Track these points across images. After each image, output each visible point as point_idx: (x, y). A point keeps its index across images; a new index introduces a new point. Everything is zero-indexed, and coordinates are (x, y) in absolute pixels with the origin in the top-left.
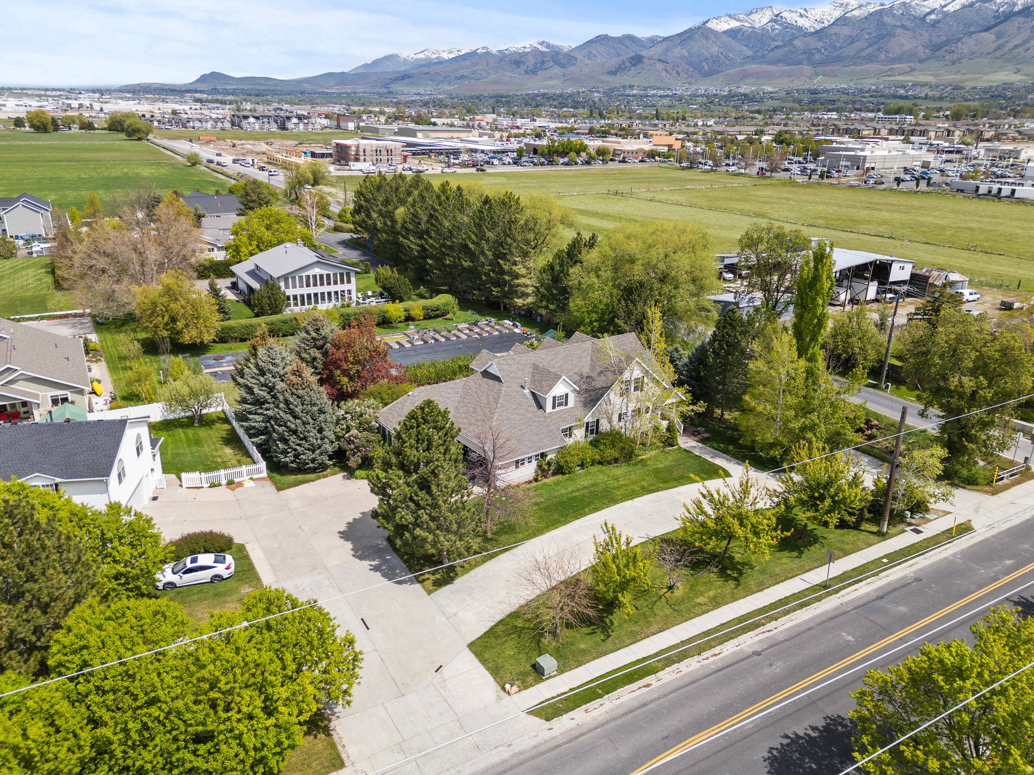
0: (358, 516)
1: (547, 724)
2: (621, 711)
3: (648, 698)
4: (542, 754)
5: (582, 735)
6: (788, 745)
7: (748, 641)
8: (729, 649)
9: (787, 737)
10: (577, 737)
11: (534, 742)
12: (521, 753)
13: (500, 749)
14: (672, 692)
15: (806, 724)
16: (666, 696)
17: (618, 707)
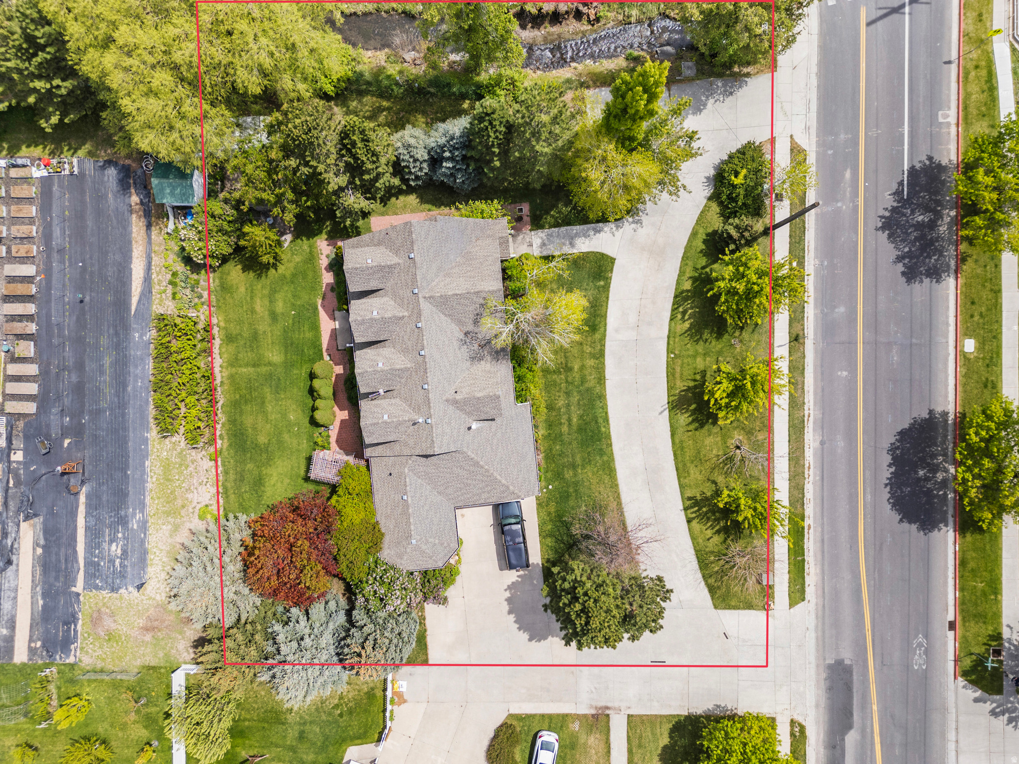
0: (512, 618)
1: (806, 601)
2: (819, 557)
3: (819, 534)
4: (823, 617)
5: (823, 589)
6: (891, 489)
7: (811, 438)
8: (810, 456)
9: (886, 485)
10: (824, 592)
11: (813, 616)
12: (817, 627)
13: (807, 635)
14: (823, 519)
15: (885, 467)
16: (823, 524)
17: (815, 556)
